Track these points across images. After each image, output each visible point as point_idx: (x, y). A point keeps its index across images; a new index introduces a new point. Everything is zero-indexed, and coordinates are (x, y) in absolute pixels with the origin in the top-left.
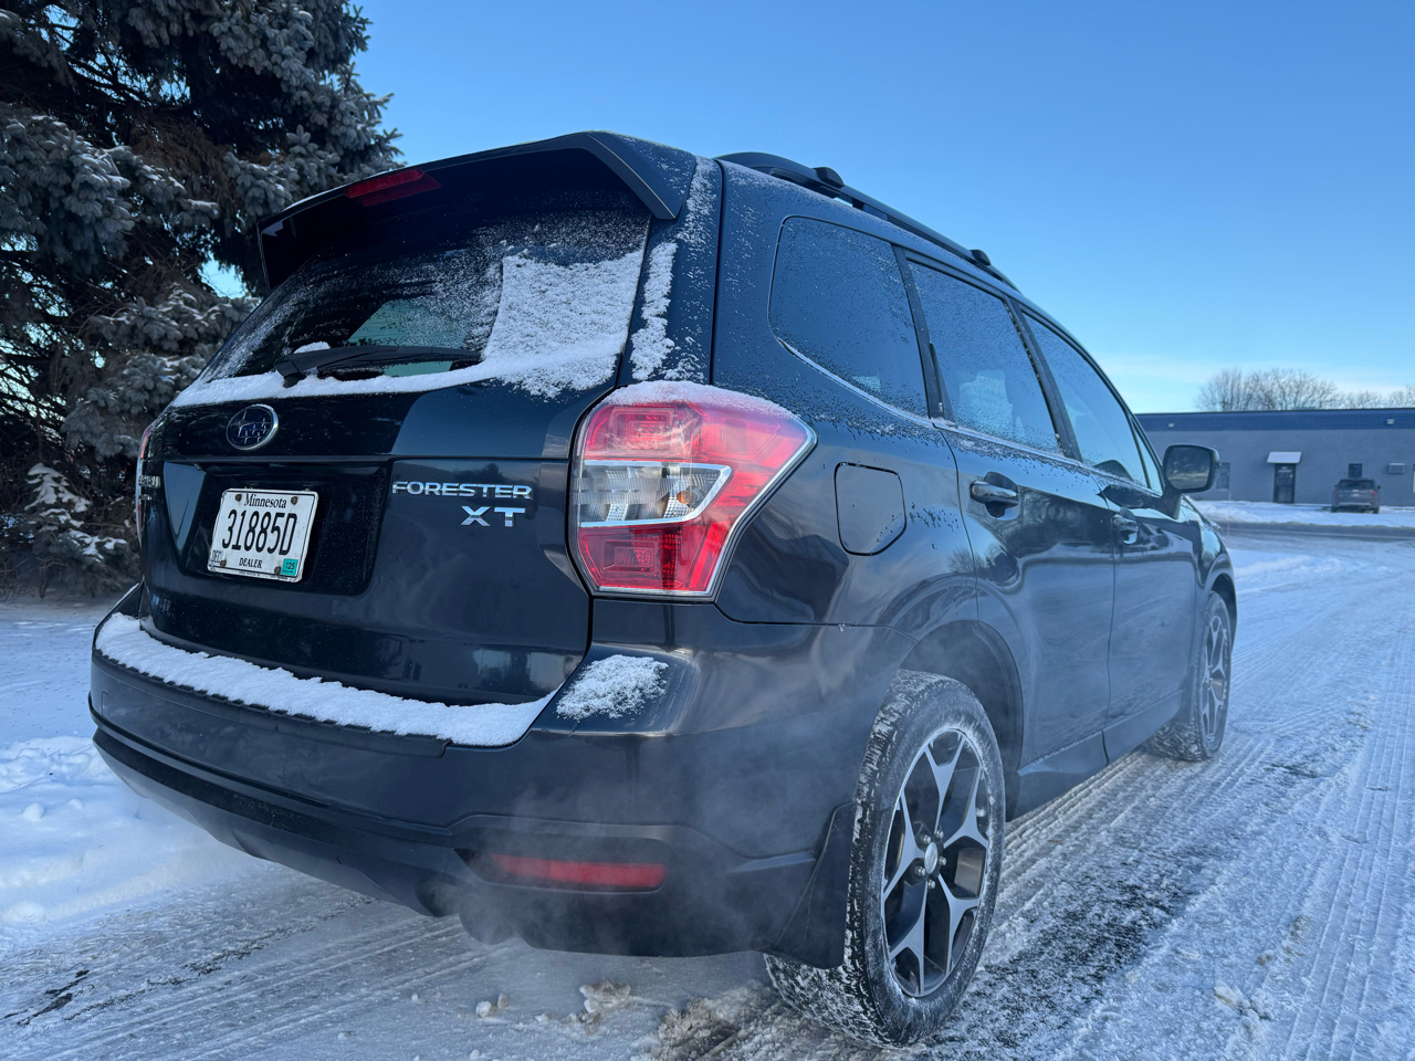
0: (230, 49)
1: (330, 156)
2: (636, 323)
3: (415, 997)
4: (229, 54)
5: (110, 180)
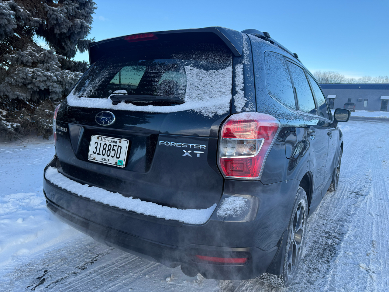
1: (76, 5)
2: (234, 92)
3: (147, 276)
5: (9, 12)
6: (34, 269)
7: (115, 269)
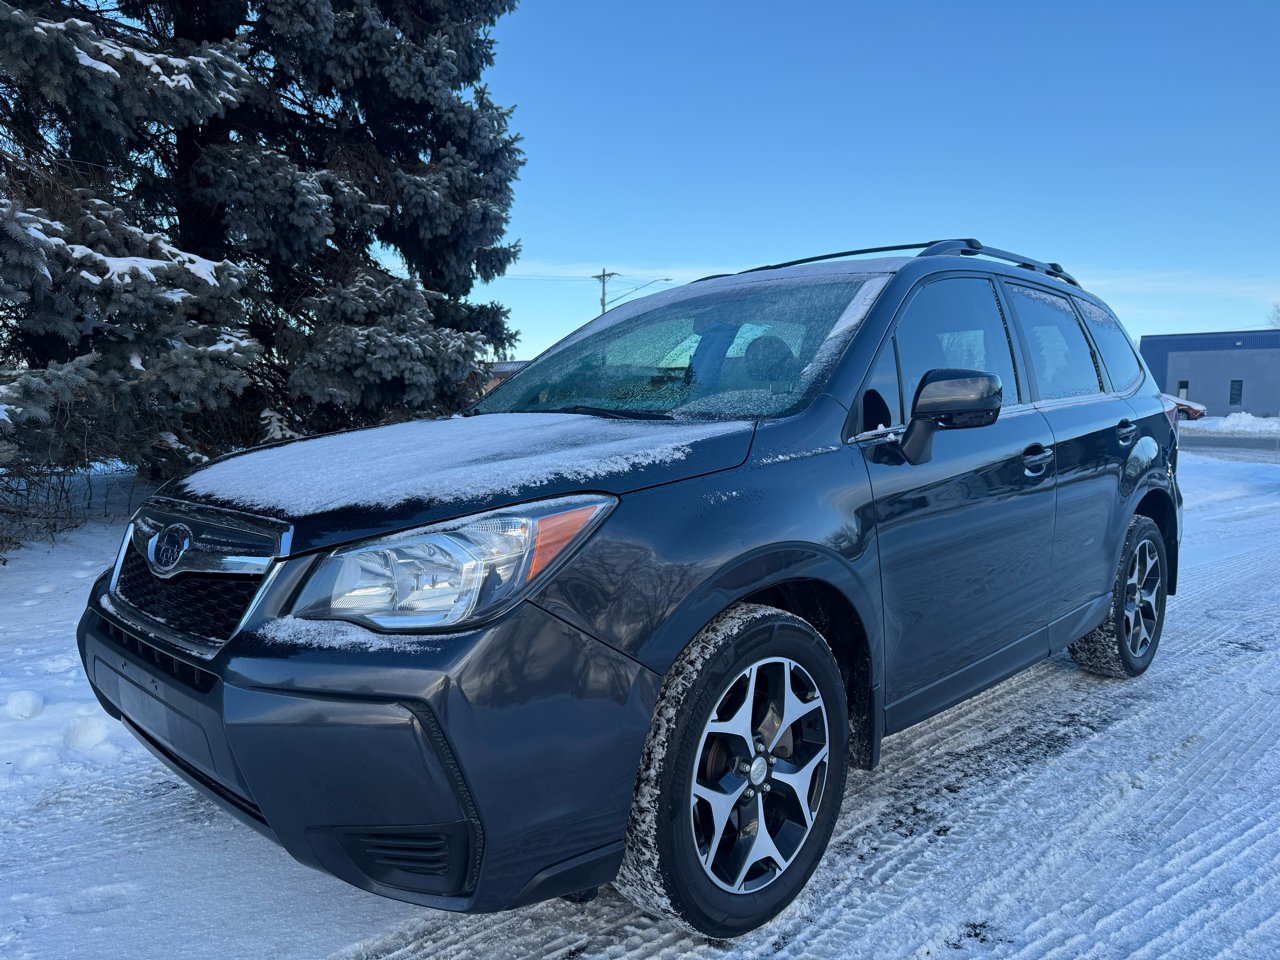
0: (397, 86)
1: (471, 164)
4: (396, 90)
5: (319, 198)
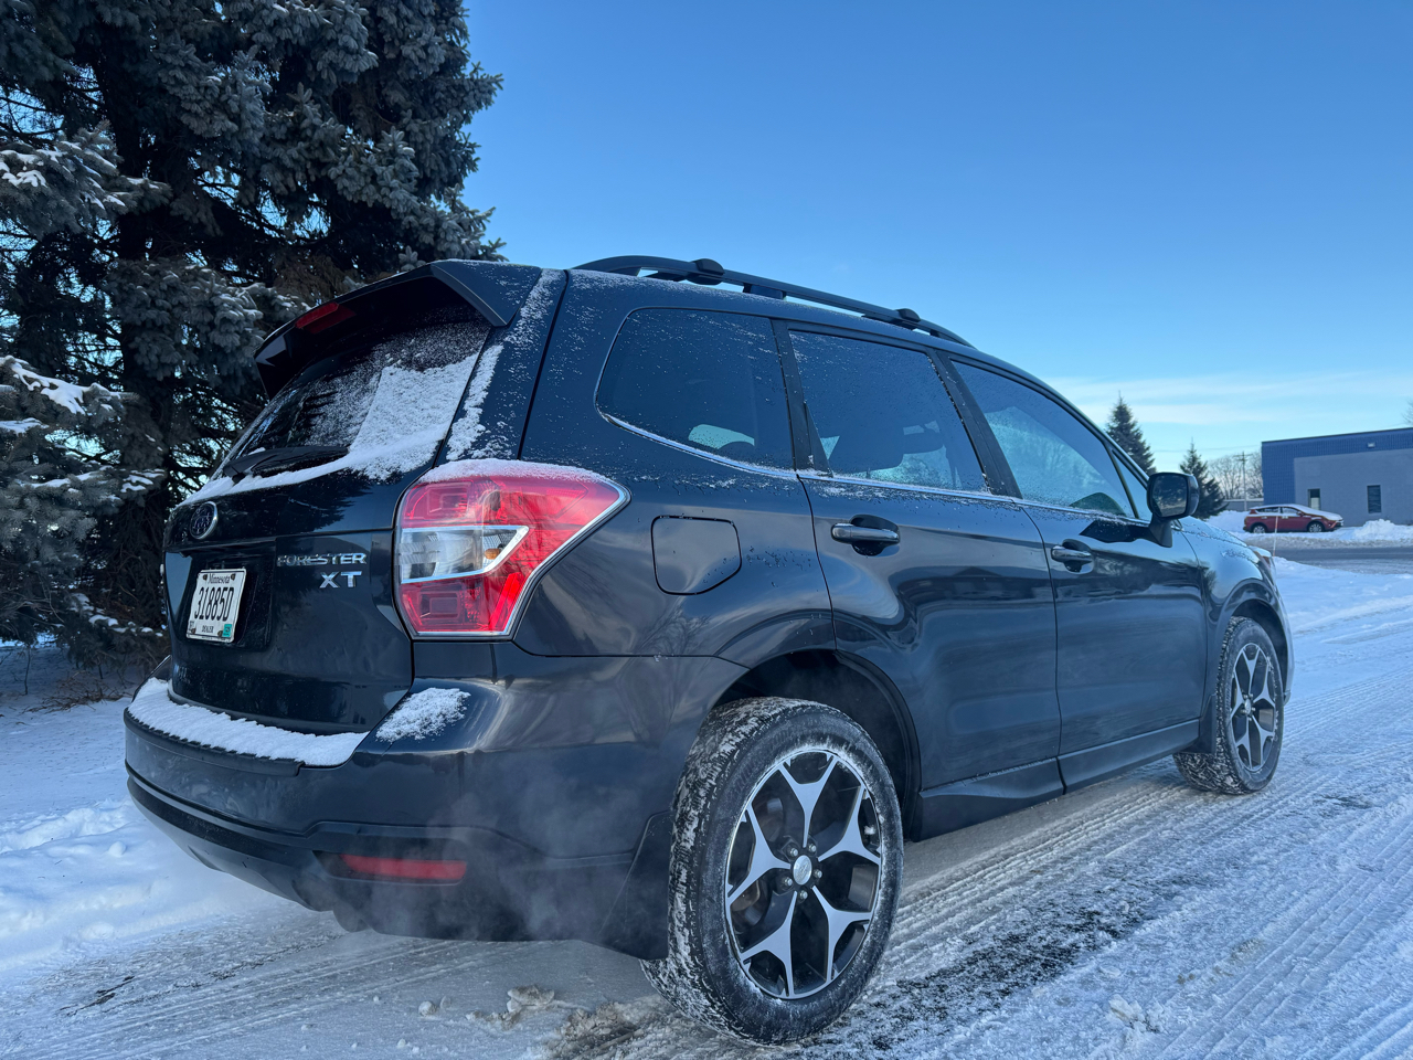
0: (345, 188)
2: (460, 413)
3: (376, 999)
4: (345, 193)
5: (245, 314)
6: (105, 972)
7: (305, 982)
